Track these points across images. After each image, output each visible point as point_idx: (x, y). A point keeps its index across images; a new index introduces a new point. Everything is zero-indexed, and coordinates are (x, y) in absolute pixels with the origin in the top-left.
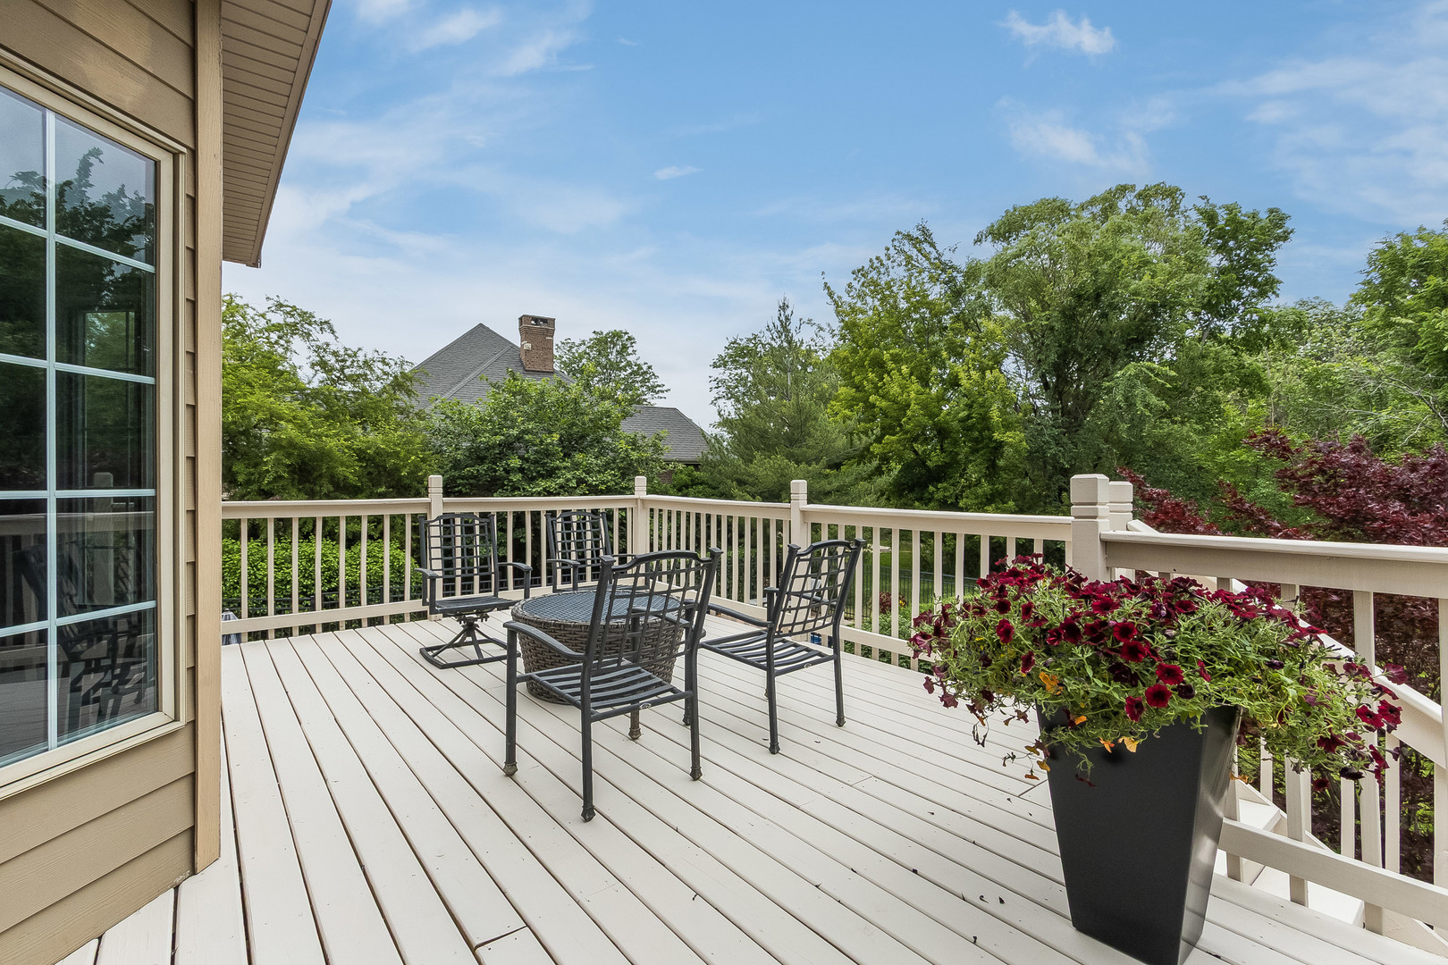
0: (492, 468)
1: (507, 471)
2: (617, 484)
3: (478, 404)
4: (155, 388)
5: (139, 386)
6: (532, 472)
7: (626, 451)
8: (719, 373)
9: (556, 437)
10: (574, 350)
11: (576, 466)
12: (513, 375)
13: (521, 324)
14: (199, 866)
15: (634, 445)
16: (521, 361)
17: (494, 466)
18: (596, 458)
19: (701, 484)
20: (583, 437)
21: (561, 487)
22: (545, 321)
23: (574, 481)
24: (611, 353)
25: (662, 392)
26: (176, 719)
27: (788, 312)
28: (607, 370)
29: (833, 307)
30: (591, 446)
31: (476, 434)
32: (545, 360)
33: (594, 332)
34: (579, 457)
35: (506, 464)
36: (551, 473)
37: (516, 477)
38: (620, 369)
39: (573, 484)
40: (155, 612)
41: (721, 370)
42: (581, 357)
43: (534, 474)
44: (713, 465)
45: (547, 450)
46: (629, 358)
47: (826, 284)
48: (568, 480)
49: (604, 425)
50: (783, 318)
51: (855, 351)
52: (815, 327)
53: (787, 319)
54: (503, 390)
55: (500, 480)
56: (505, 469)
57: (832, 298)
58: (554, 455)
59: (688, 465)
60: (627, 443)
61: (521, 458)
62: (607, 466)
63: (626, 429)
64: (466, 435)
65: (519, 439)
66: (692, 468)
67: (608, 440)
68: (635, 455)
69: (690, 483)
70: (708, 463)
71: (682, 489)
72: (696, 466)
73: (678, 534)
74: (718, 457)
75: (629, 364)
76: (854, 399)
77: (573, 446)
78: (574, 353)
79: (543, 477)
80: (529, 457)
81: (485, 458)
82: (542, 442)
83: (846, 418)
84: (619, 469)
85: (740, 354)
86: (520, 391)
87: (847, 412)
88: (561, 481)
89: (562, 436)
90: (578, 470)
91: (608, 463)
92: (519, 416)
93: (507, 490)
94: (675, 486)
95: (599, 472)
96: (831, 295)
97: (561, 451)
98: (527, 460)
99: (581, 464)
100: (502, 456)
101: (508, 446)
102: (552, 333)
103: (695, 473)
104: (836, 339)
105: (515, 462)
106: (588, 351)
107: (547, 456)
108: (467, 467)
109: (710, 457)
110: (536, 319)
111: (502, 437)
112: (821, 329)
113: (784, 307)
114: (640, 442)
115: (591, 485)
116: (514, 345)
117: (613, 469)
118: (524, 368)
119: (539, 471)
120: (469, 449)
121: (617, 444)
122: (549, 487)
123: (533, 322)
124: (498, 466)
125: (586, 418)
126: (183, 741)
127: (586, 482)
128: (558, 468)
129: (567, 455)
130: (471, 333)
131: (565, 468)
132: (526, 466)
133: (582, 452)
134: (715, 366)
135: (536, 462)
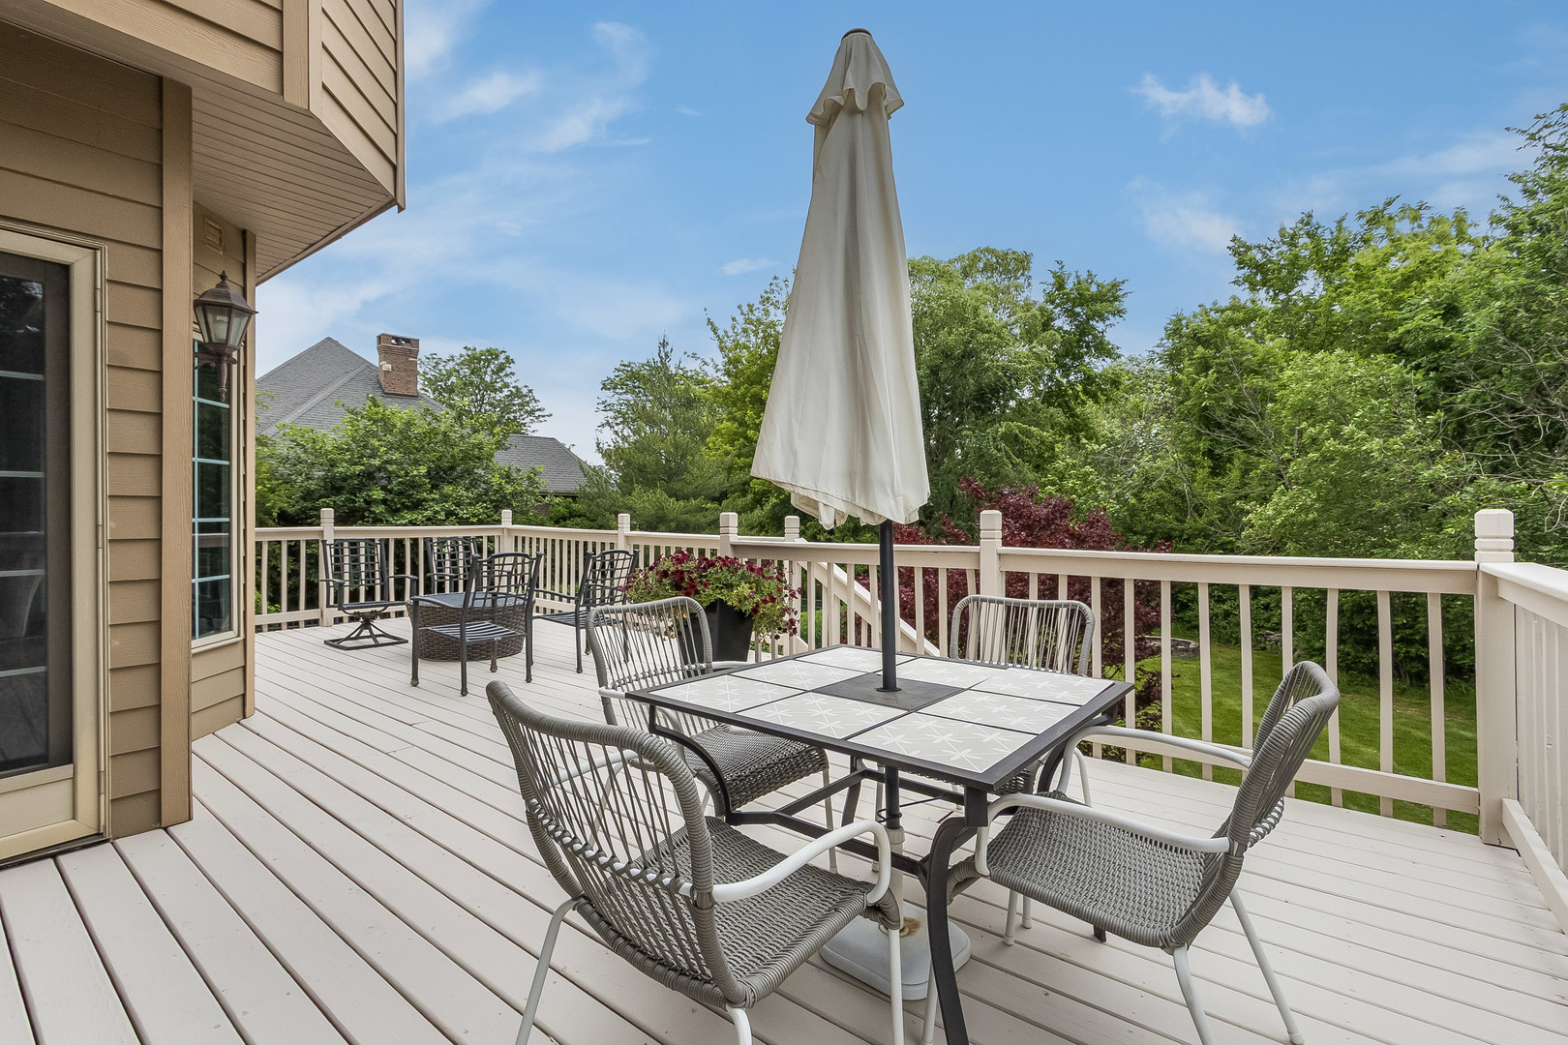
0: (350, 499)
1: (368, 503)
2: (489, 517)
3: (333, 432)
4: (229, 467)
5: (219, 466)
6: (395, 503)
7: (500, 484)
8: (608, 396)
9: (423, 470)
10: (440, 367)
11: (445, 498)
12: (373, 400)
13: (379, 342)
14: (247, 715)
15: (508, 477)
16: (379, 382)
17: (353, 497)
18: (467, 489)
19: (579, 516)
20: (452, 468)
21: (429, 519)
22: (408, 341)
23: (443, 513)
24: (485, 373)
25: (543, 416)
26: (239, 636)
27: (668, 349)
28: (480, 391)
29: (717, 343)
30: (461, 477)
31: (333, 464)
32: (408, 382)
33: (466, 348)
34: (448, 489)
35: (367, 495)
36: (417, 505)
37: (379, 509)
38: (495, 390)
39: (442, 516)
40: (229, 580)
41: (610, 393)
42: (449, 375)
43: (399, 506)
44: (591, 498)
45: (413, 482)
46: (506, 380)
47: (709, 319)
48: (436, 512)
49: (476, 456)
50: (663, 354)
51: (736, 387)
52: (699, 361)
53: (667, 356)
54: (362, 417)
55: (359, 511)
56: (365, 501)
57: (716, 333)
58: (420, 486)
59: (566, 497)
60: (502, 477)
61: (384, 488)
62: (478, 499)
63: (501, 460)
64: (321, 465)
65: (379, 469)
66: (570, 500)
67: (481, 472)
68: (509, 489)
69: (568, 515)
70: (586, 496)
71: (559, 521)
72: (574, 498)
73: (553, 567)
74: (596, 490)
75: (506, 385)
76: (736, 434)
77: (441, 477)
78: (440, 370)
79: (408, 508)
80: (392, 489)
81: (342, 488)
82: (407, 474)
83: (727, 453)
84: (492, 501)
85: (631, 378)
86: (382, 419)
87: (728, 447)
88: (428, 513)
89: (429, 468)
90: (447, 502)
91: (480, 495)
92: (381, 446)
93: (368, 522)
94: (551, 518)
95: (470, 504)
96: (715, 330)
97: (429, 483)
98: (390, 491)
99: (451, 496)
100: (361, 487)
101: (369, 476)
102: (415, 354)
103: (573, 505)
104: (719, 374)
105: (378, 494)
106: (457, 367)
107: (413, 488)
108: (321, 497)
109: (588, 489)
110: (397, 339)
111: (362, 467)
112: (705, 363)
113: (664, 344)
114: (514, 475)
115: (462, 518)
116: (371, 365)
117: (485, 502)
118: (383, 391)
119: (404, 502)
120: (324, 479)
121: (490, 476)
122: (416, 519)
123: (393, 341)
124: (357, 497)
125: (456, 450)
126: (240, 647)
127: (457, 515)
128: (425, 500)
129: (435, 487)
130: (317, 347)
131: (433, 500)
132: (389, 497)
133: (450, 483)
134: (604, 387)
135: (400, 493)
